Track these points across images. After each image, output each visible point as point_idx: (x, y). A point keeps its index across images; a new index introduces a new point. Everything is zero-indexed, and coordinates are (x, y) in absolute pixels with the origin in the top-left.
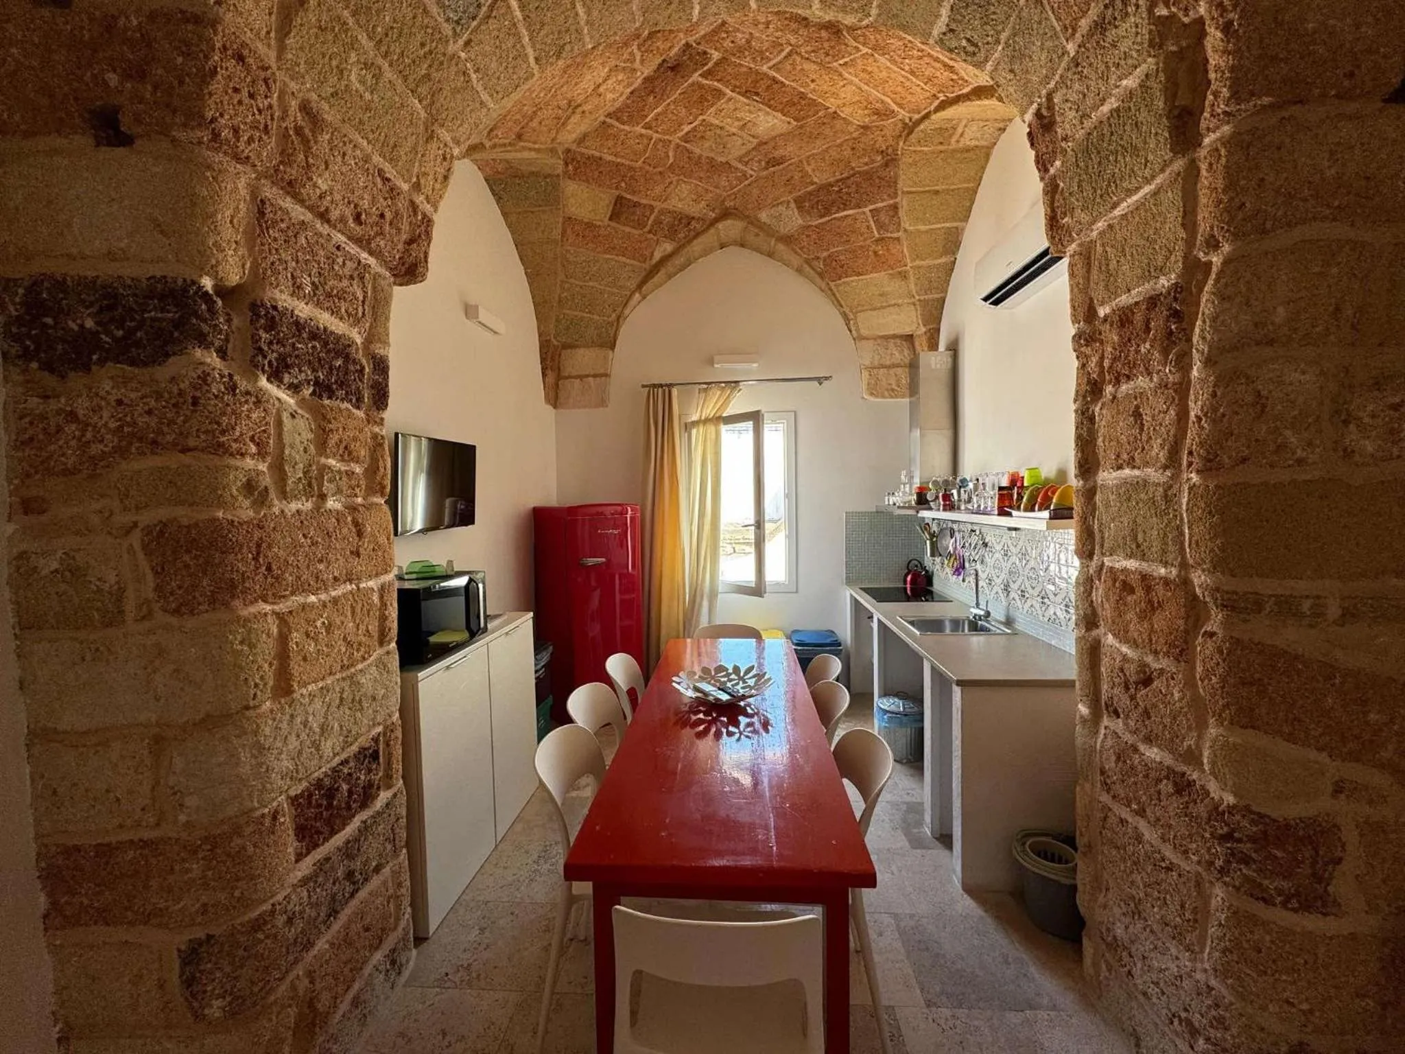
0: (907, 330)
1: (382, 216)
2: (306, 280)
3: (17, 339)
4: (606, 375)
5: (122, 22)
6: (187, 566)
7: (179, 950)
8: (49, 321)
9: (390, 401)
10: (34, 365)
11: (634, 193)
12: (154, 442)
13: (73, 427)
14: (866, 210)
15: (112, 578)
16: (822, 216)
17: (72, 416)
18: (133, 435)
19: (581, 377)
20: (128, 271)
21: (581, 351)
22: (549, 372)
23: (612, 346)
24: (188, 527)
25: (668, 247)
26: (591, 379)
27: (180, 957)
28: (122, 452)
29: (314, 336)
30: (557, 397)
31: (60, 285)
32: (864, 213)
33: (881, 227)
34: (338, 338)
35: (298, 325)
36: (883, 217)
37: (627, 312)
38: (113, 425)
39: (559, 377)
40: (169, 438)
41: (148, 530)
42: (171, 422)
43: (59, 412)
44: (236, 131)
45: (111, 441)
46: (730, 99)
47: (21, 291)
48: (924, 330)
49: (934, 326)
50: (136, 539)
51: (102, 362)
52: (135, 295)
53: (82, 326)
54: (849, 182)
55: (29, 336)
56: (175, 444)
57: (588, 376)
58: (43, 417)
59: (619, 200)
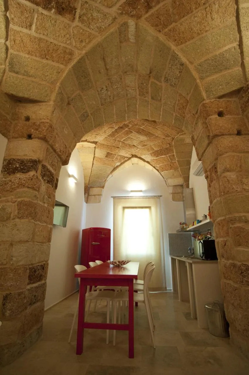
0: (181, 183)
1: (64, 152)
2: (50, 161)
3: (4, 168)
4: (101, 195)
5: (36, 123)
6: (24, 209)
7: (3, 296)
8: (10, 166)
9: (57, 188)
10: (6, 173)
11: (111, 151)
12: (24, 186)
13: (11, 183)
14: (168, 156)
15: (10, 210)
16: (157, 157)
17: (11, 181)
18: (20, 184)
19: (94, 195)
20: (26, 158)
21: (95, 188)
22: (86, 194)
23: (103, 187)
24: (26, 201)
25: (118, 164)
26: (97, 196)
27: (3, 298)
28: (18, 187)
29: (49, 172)
30: (87, 201)
31: (14, 160)
32: (167, 156)
33: (171, 159)
34: (52, 173)
35: (48, 169)
36: (171, 157)
37: (108, 179)
38: (18, 182)
39: (89, 195)
40: (26, 185)
41: (19, 202)
42: (28, 182)
43: (8, 180)
44: (48, 137)
45: (17, 185)
46: (134, 133)
47: (7, 161)
48: (185, 184)
49: (187, 183)
50: (16, 204)
51: (18, 172)
52: (26, 161)
53: (16, 166)
54: (162, 150)
55: (6, 168)
56: (27, 186)
57: (96, 195)
58: (5, 181)
59: (108, 153)
